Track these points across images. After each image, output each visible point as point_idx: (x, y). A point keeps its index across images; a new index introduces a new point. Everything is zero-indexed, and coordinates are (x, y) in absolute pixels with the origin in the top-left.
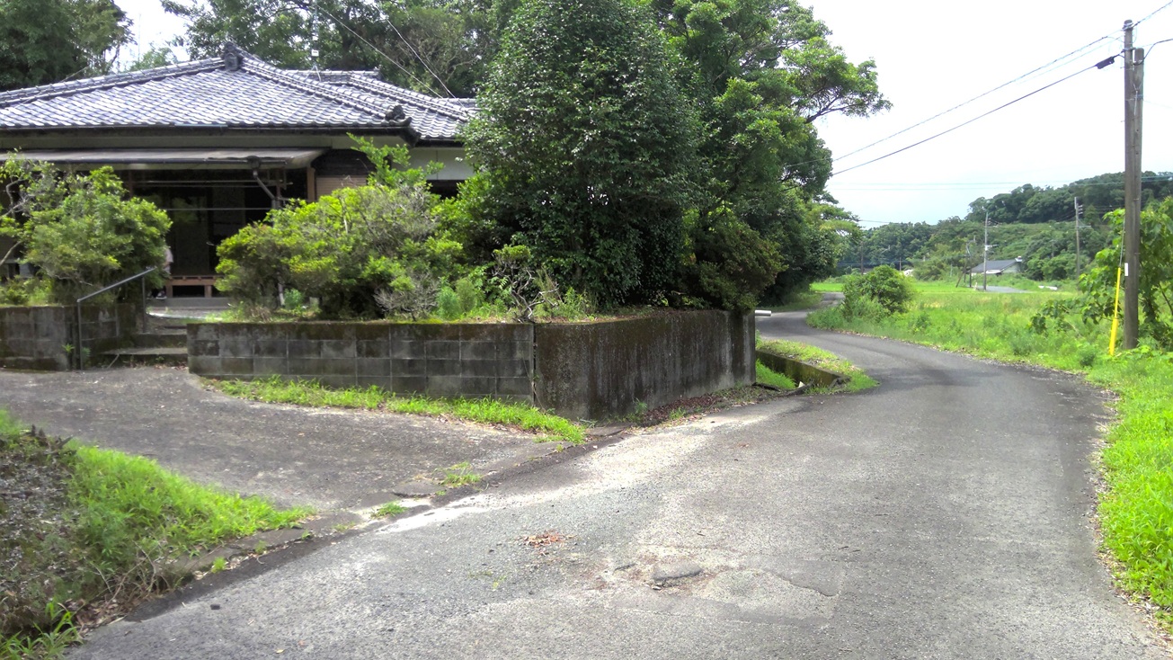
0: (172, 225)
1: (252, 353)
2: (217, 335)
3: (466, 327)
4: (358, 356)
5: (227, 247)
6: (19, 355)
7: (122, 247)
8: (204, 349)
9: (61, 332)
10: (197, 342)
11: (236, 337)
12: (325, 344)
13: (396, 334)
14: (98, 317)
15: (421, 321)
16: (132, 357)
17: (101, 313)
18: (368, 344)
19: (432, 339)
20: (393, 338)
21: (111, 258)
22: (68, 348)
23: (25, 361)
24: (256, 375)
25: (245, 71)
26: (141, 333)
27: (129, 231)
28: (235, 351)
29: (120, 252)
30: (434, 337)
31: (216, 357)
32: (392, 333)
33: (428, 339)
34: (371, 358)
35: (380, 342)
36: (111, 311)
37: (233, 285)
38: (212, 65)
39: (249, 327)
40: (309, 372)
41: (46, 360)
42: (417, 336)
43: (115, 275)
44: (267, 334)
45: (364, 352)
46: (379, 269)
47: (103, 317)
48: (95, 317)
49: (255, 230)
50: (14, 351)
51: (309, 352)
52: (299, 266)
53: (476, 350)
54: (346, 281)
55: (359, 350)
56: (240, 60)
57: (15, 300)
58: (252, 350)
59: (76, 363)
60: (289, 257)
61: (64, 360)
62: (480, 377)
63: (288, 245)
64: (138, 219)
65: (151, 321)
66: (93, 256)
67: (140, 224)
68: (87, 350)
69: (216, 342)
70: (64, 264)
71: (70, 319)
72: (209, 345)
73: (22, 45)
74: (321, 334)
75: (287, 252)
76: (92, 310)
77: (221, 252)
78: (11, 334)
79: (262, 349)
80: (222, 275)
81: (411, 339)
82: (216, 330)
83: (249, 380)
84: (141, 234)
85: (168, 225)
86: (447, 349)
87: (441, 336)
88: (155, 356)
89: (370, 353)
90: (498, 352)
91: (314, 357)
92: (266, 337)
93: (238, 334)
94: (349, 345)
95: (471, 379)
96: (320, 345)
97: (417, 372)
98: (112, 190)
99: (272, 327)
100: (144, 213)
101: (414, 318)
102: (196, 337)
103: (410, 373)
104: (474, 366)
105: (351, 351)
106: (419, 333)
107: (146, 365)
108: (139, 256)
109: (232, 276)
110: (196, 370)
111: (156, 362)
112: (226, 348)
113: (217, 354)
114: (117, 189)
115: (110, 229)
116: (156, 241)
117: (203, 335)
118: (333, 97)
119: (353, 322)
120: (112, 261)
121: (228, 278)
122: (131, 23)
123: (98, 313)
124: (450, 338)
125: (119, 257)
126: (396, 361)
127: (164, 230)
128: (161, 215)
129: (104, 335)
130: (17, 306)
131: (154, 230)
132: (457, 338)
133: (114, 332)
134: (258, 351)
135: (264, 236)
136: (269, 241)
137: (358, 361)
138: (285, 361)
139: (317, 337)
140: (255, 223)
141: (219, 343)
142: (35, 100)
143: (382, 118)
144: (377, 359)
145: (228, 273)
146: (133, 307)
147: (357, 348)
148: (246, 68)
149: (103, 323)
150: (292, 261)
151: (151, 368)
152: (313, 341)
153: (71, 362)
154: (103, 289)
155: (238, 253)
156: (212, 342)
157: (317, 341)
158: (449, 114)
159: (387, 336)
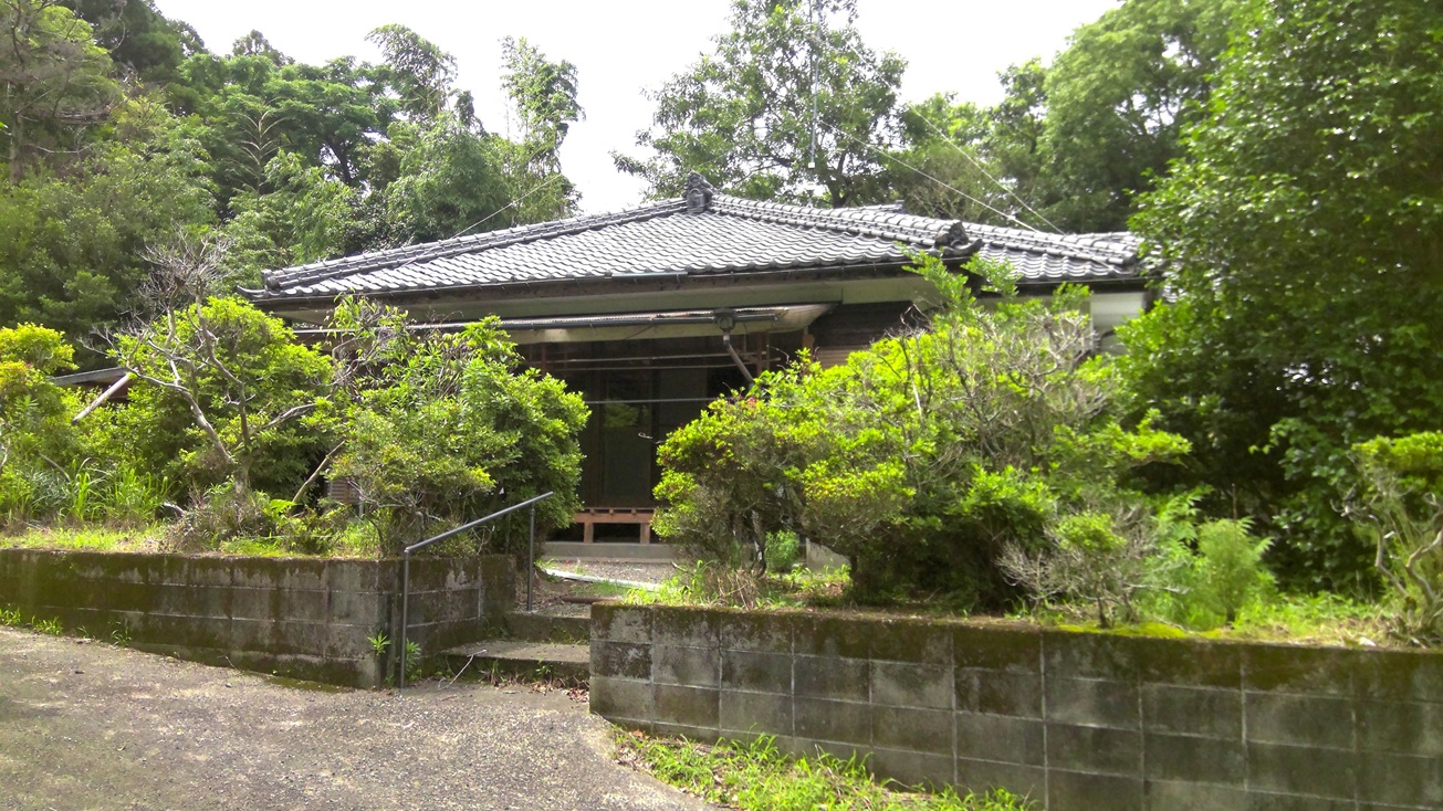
0: (590, 418)
1: (716, 678)
2: (649, 632)
3: (1258, 652)
4: (960, 706)
5: (676, 445)
6: (299, 652)
7: (501, 453)
8: (621, 664)
9: (368, 609)
10: (607, 646)
11: (686, 640)
12: (878, 671)
13: (1058, 658)
14: (444, 580)
15: (1125, 630)
16: (495, 664)
17: (451, 575)
18: (984, 678)
19: (1159, 679)
20: (1049, 668)
21: (480, 470)
22: (378, 643)
23: (309, 665)
24: (724, 730)
25: (713, 212)
26: (521, 611)
27: (517, 424)
28: (681, 670)
29: (496, 461)
30: (1166, 676)
31: (644, 681)
32: (1049, 656)
33: (1149, 678)
34: (991, 715)
35: (1015, 675)
36: (471, 571)
37: (684, 525)
38: (670, 207)
39: (713, 618)
40: (840, 734)
41: (340, 664)
42: (1116, 667)
43: (485, 502)
44: (750, 636)
45: (973, 698)
46: (1002, 495)
47: (455, 581)
48: (440, 581)
49: (734, 407)
50: (293, 643)
51: (842, 686)
52: (824, 484)
53: (1293, 720)
54: (919, 521)
55: (962, 692)
56: (708, 197)
57: (310, 546)
58: (716, 671)
59: (393, 675)
60: (801, 463)
61: (370, 667)
62: (1306, 795)
63: (798, 440)
64: (531, 403)
65: (545, 588)
66: (446, 464)
67: (534, 414)
68: (414, 648)
69: (645, 648)
70: (389, 478)
71: (389, 587)
72: (632, 653)
73: (452, 220)
74: (869, 644)
75: (796, 454)
76: (432, 568)
77: (666, 456)
78: (291, 611)
79: (739, 671)
80: (665, 503)
81: (1099, 675)
82: (645, 622)
83: (711, 740)
84: (536, 430)
85: (583, 418)
86: (1200, 709)
87: (1187, 673)
88: (535, 664)
89: (989, 702)
90: (1364, 732)
91: (851, 700)
92: (748, 645)
93: (689, 634)
94: (936, 677)
95: (1280, 799)
96: (866, 673)
97: (1120, 764)
98: (496, 355)
99: (760, 622)
100: (547, 396)
101: (1102, 618)
102: (607, 636)
103: (1099, 764)
104: (1287, 765)
105: (941, 693)
106: (1123, 661)
107: (519, 681)
108: (527, 469)
109: (682, 507)
110: (603, 707)
111: (536, 676)
112: (665, 663)
113: (646, 675)
114: (504, 354)
115: (486, 422)
116: (561, 445)
117: (621, 631)
118: (844, 227)
119: (950, 620)
120: (481, 476)
121: (675, 511)
122: (580, 196)
123: (445, 574)
124: (1215, 681)
125: (493, 472)
126: (1054, 727)
127: (576, 425)
128: (575, 400)
129: (455, 616)
130: (310, 557)
131: (558, 423)
132: (1234, 681)
133: (473, 611)
134: (729, 674)
135: (751, 418)
136: (758, 430)
137: (958, 716)
138: (786, 700)
139: (862, 651)
140: (735, 392)
141: (651, 652)
142: (436, 257)
143: (928, 246)
144: (1007, 718)
145: (675, 500)
146: (513, 561)
147: (958, 687)
148: (716, 208)
149: (455, 593)
150: (809, 474)
151: (525, 690)
152: (851, 661)
153: (383, 671)
154: (458, 527)
155: (697, 458)
156: (638, 648)
157: (861, 661)
158: (1028, 247)
159: (1034, 661)
